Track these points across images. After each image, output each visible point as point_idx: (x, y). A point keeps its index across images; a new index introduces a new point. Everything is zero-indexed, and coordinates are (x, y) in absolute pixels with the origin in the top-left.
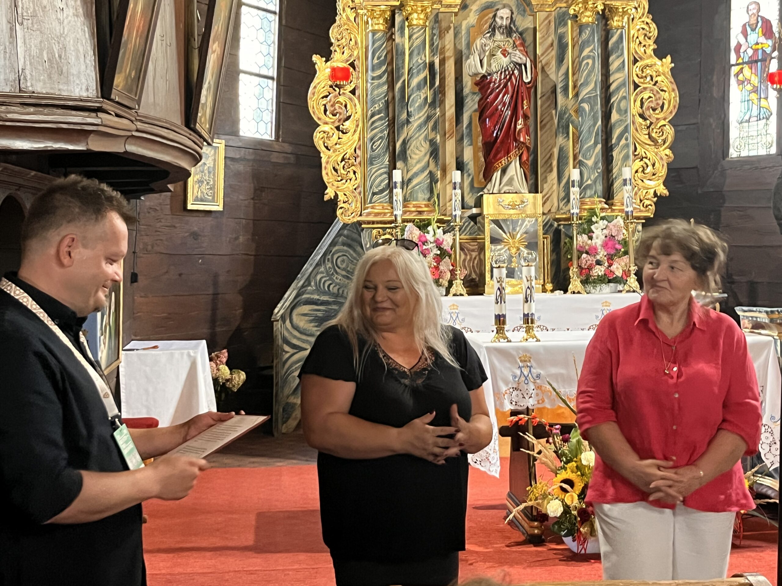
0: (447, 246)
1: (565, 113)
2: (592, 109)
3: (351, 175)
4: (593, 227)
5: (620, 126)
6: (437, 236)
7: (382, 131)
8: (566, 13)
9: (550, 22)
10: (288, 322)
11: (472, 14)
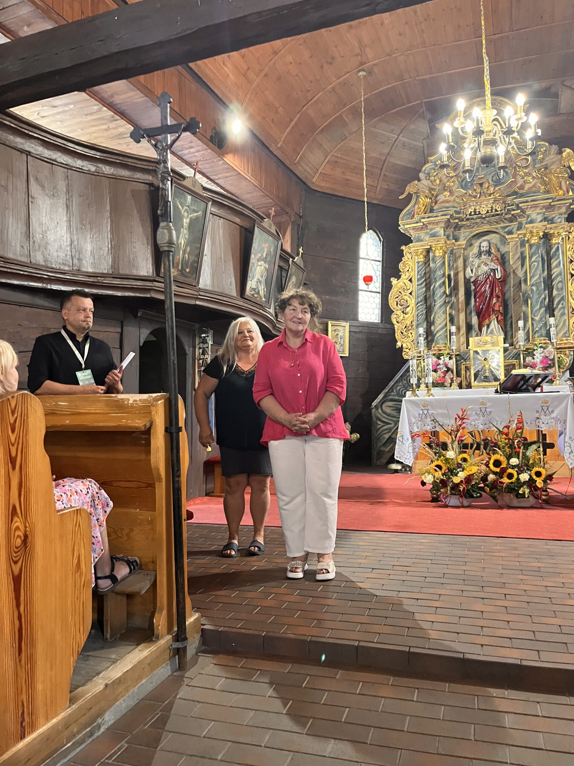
0: (450, 366)
1: (525, 293)
2: (537, 289)
3: (410, 334)
4: (535, 353)
5: (558, 297)
6: (446, 361)
7: (422, 311)
8: (524, 240)
9: (517, 246)
10: (380, 410)
11: (475, 248)
